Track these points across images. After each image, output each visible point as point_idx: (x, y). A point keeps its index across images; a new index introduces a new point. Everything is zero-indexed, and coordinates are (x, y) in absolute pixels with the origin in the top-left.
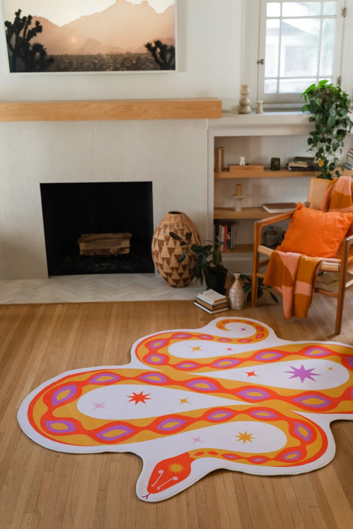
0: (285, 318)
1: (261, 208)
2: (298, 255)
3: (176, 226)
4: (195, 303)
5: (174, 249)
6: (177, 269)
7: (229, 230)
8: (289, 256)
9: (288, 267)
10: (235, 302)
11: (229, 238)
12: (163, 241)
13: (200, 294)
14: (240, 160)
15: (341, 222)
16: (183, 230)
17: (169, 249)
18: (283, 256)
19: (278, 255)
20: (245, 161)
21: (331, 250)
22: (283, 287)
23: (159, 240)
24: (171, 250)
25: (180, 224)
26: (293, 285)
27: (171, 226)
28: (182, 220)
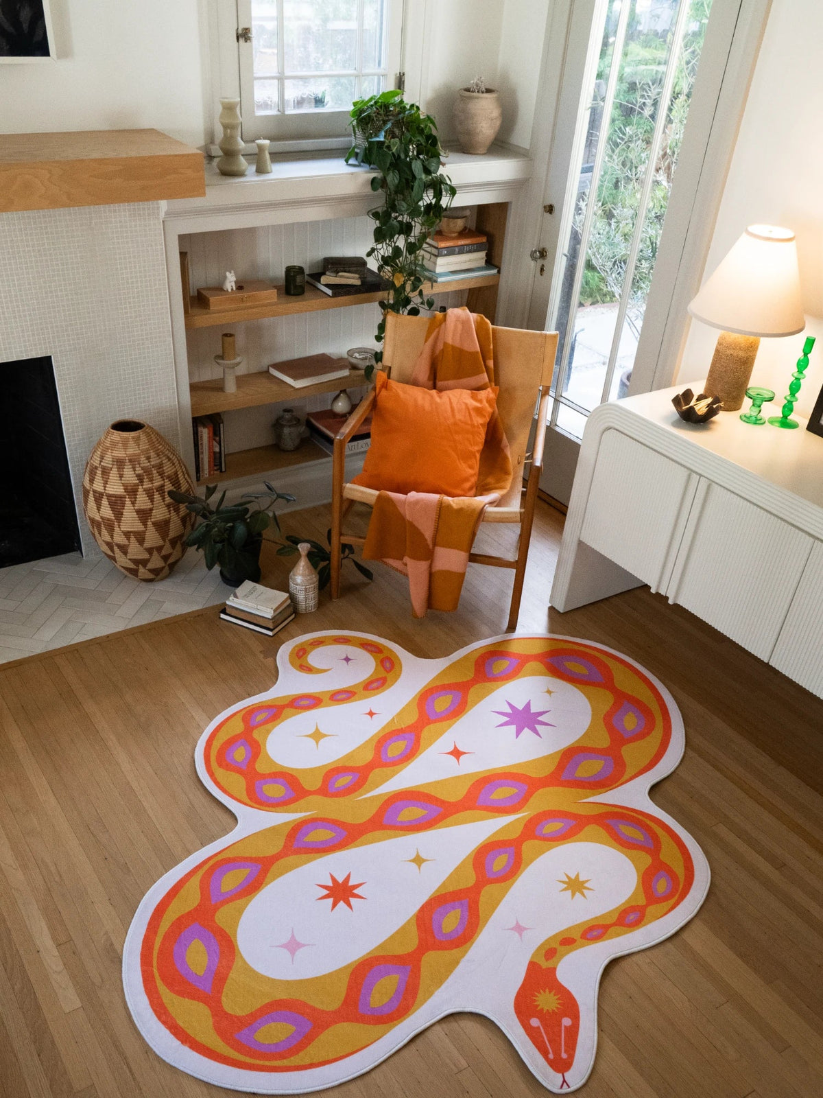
0: (416, 617)
1: (265, 374)
2: (435, 497)
3: (143, 458)
4: (223, 616)
5: (151, 510)
6: (159, 549)
7: (216, 433)
8: (417, 502)
9: (416, 524)
10: (306, 599)
11: (217, 450)
12: (121, 497)
13: (232, 598)
14: (225, 278)
15: (479, 411)
16: (160, 466)
17: (138, 512)
18: (404, 502)
19: (390, 500)
20: (236, 282)
21: (471, 472)
22: (407, 559)
23: (109, 496)
24: (144, 515)
25: (152, 454)
26: (429, 556)
27: (133, 461)
28: (151, 442)
